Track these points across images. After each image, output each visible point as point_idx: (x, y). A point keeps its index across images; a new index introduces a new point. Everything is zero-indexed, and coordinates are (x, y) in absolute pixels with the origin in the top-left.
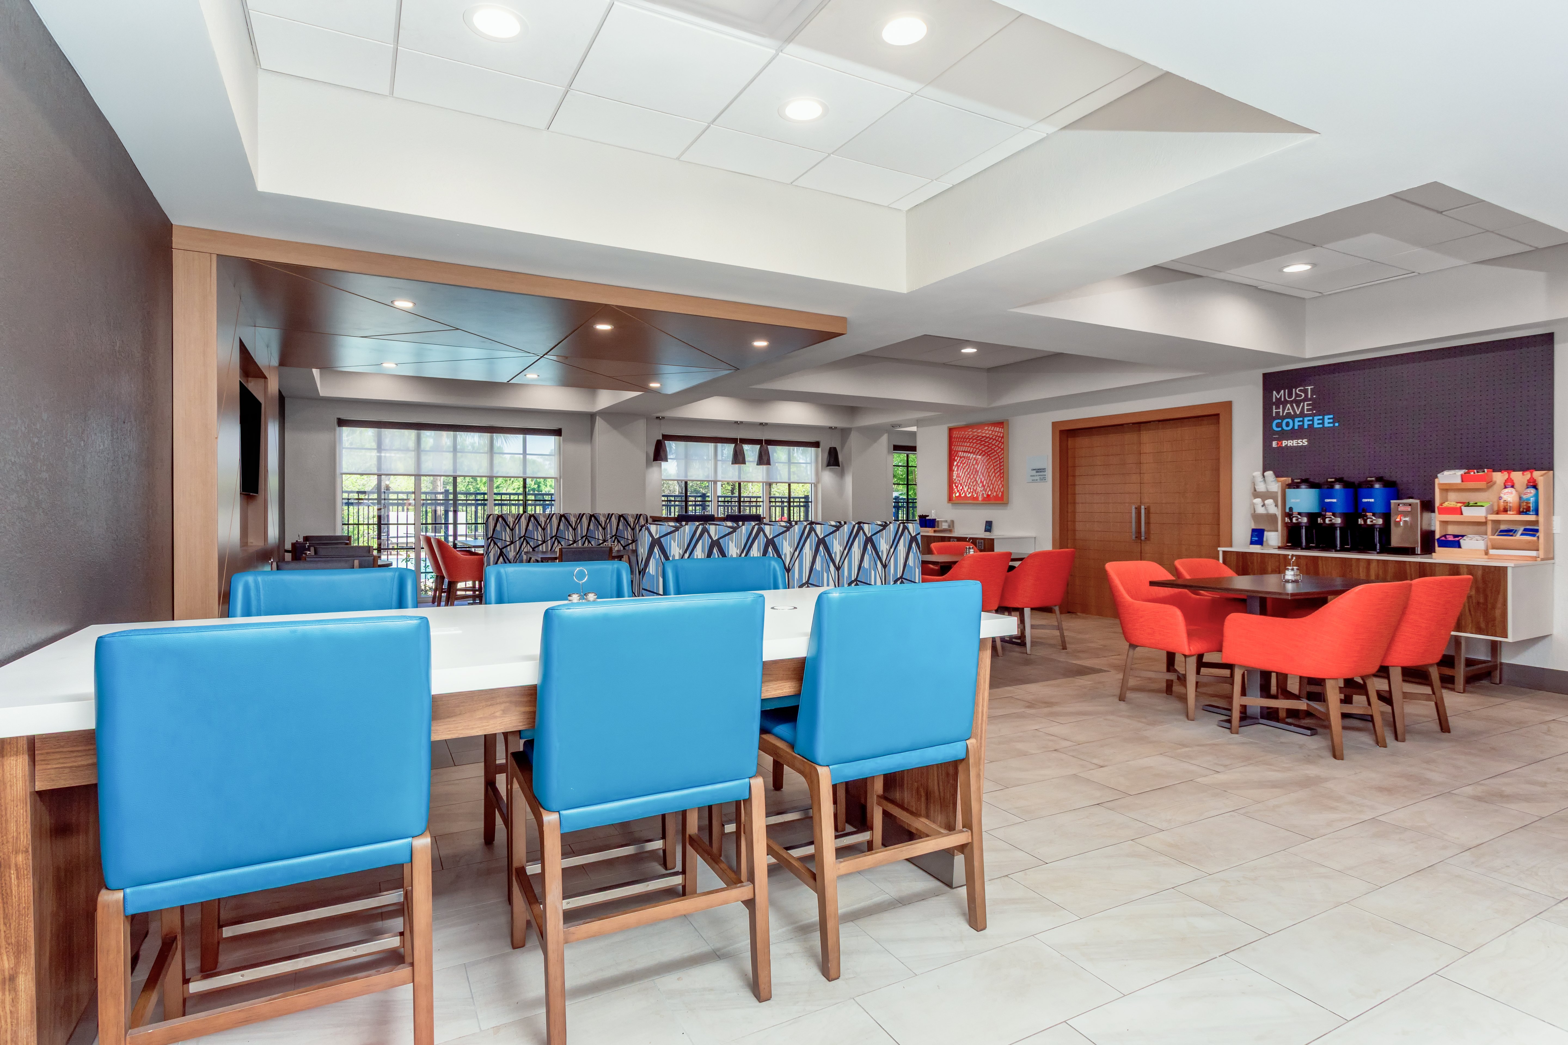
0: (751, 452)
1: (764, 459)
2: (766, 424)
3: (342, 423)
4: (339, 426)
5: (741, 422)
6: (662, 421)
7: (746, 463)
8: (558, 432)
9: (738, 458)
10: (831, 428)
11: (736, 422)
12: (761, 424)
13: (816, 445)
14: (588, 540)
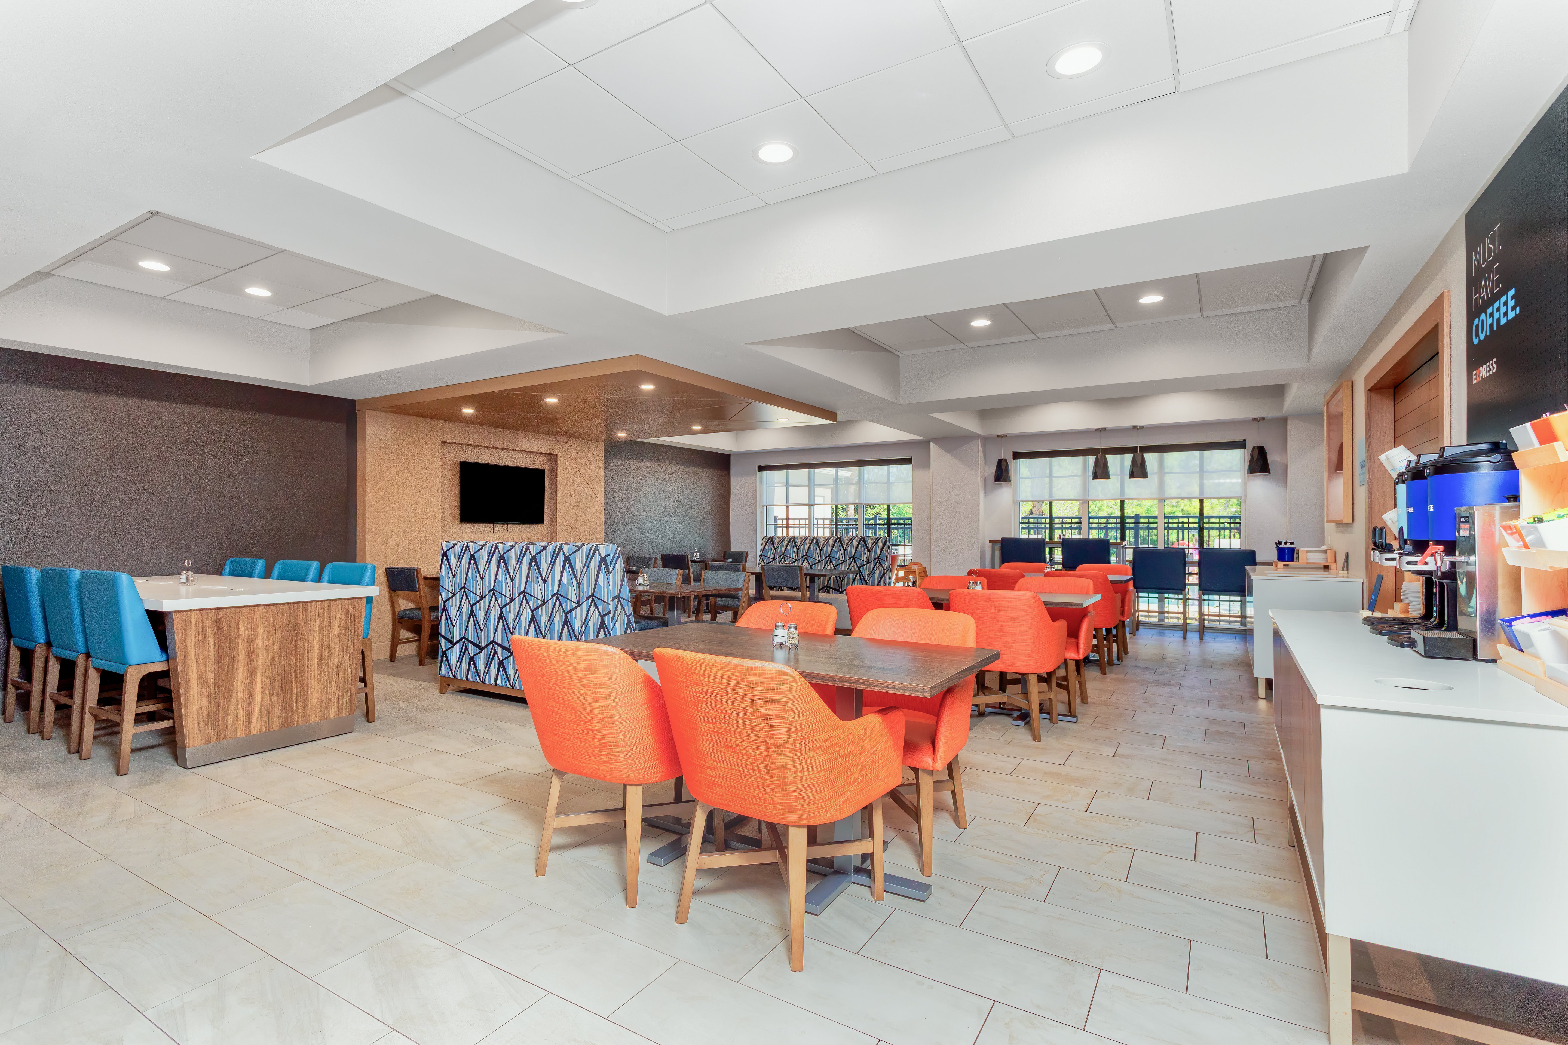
0: (1118, 464)
1: (1138, 471)
2: (1142, 427)
3: (762, 468)
4: (759, 471)
5: (1105, 429)
6: (1003, 438)
7: (1111, 477)
8: (908, 461)
9: (1101, 472)
10: (1254, 419)
11: (1097, 430)
12: (1135, 427)
13: (1241, 445)
14: (830, 560)
